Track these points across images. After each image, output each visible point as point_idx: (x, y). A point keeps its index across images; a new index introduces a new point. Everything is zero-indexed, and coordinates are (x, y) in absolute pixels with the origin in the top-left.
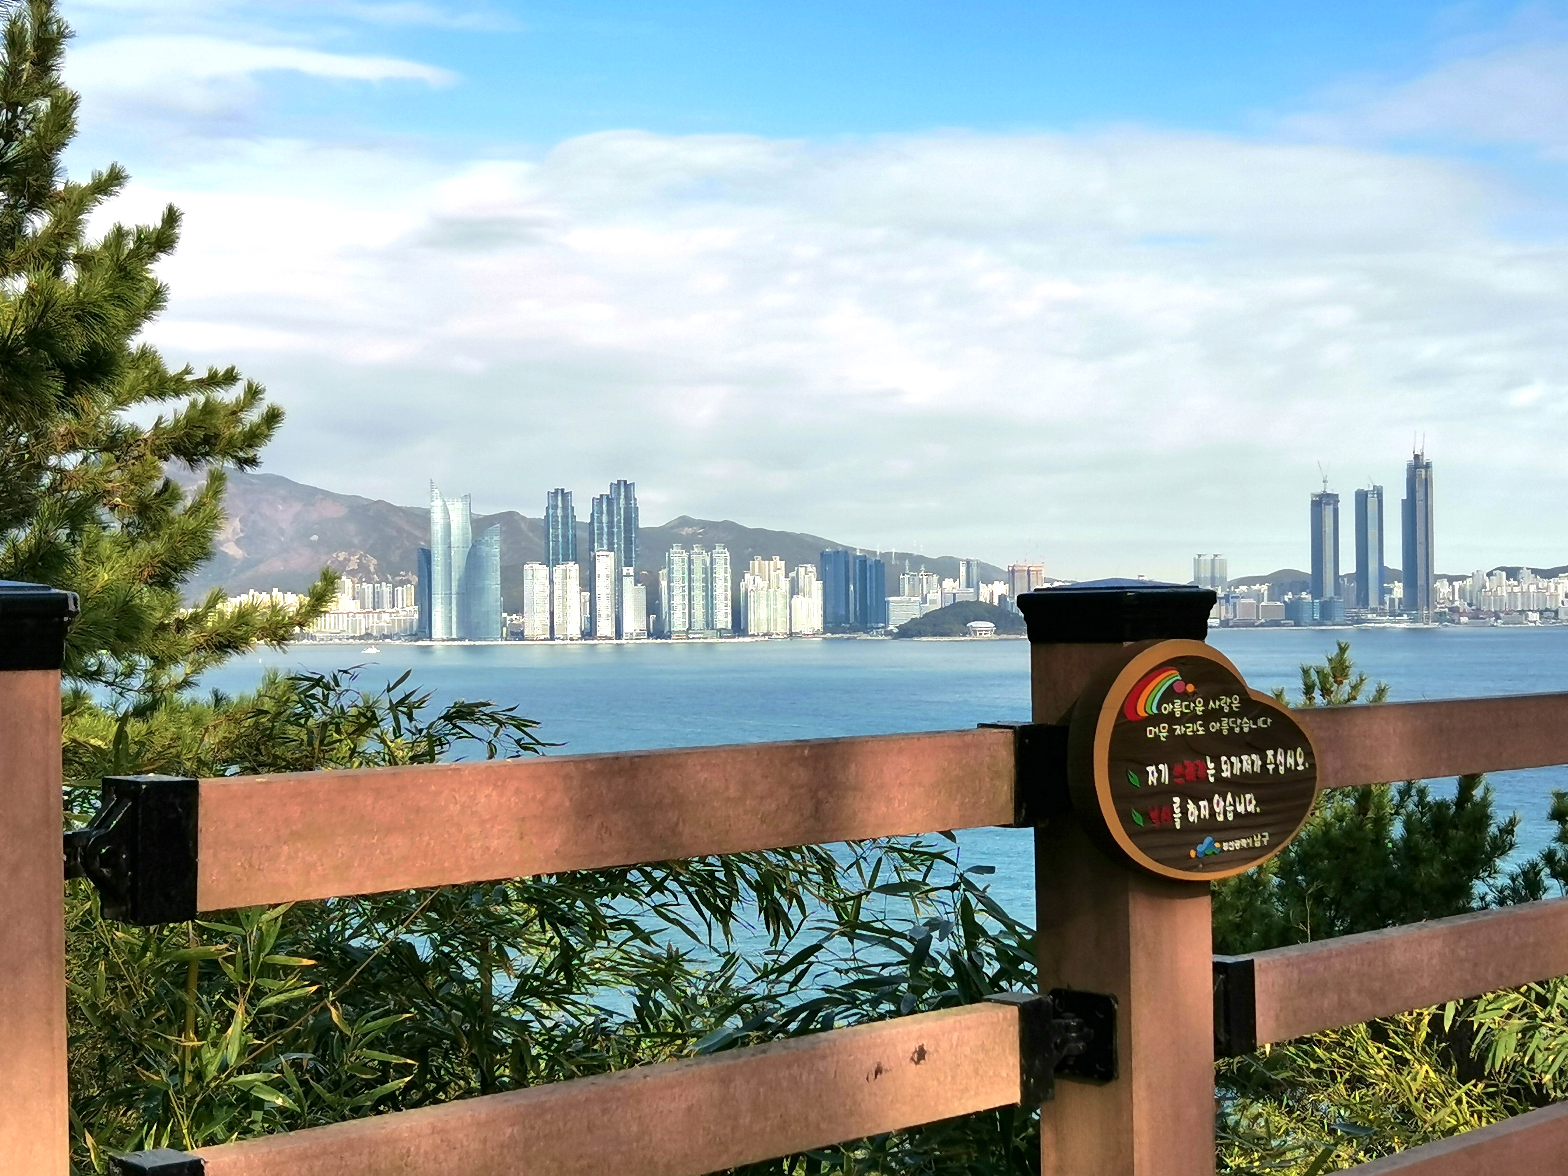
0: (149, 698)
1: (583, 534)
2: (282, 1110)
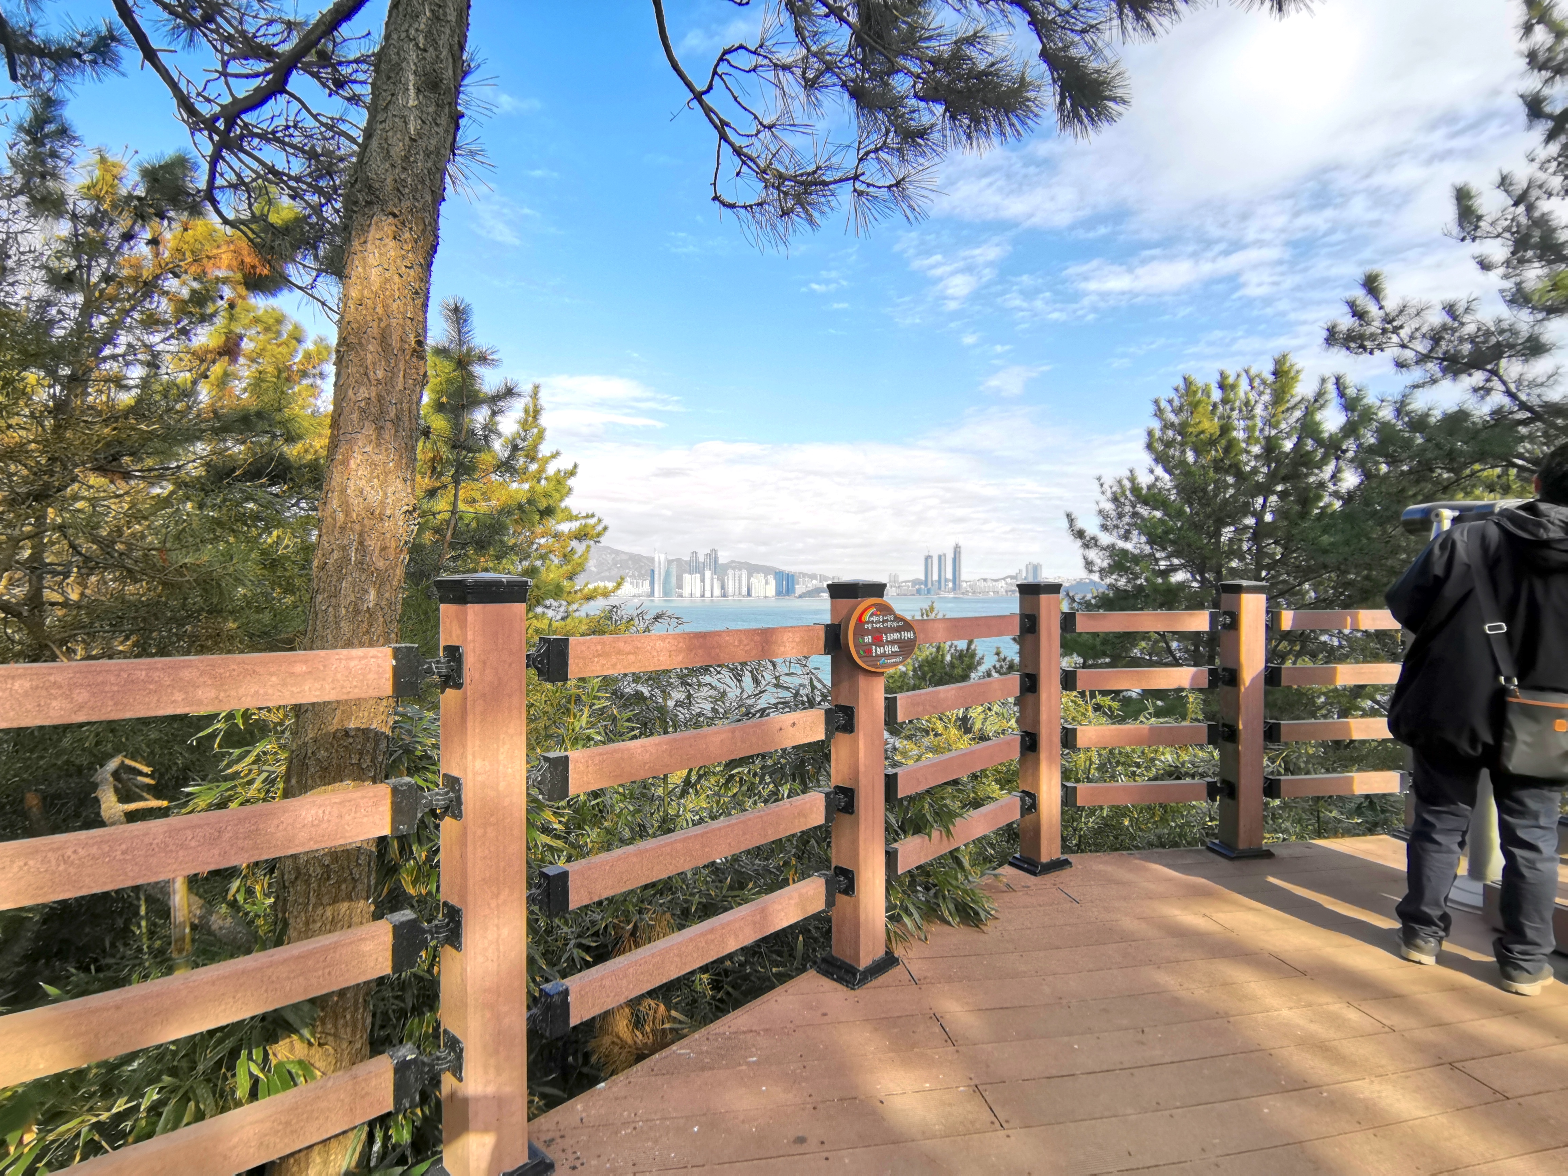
1: (701, 565)
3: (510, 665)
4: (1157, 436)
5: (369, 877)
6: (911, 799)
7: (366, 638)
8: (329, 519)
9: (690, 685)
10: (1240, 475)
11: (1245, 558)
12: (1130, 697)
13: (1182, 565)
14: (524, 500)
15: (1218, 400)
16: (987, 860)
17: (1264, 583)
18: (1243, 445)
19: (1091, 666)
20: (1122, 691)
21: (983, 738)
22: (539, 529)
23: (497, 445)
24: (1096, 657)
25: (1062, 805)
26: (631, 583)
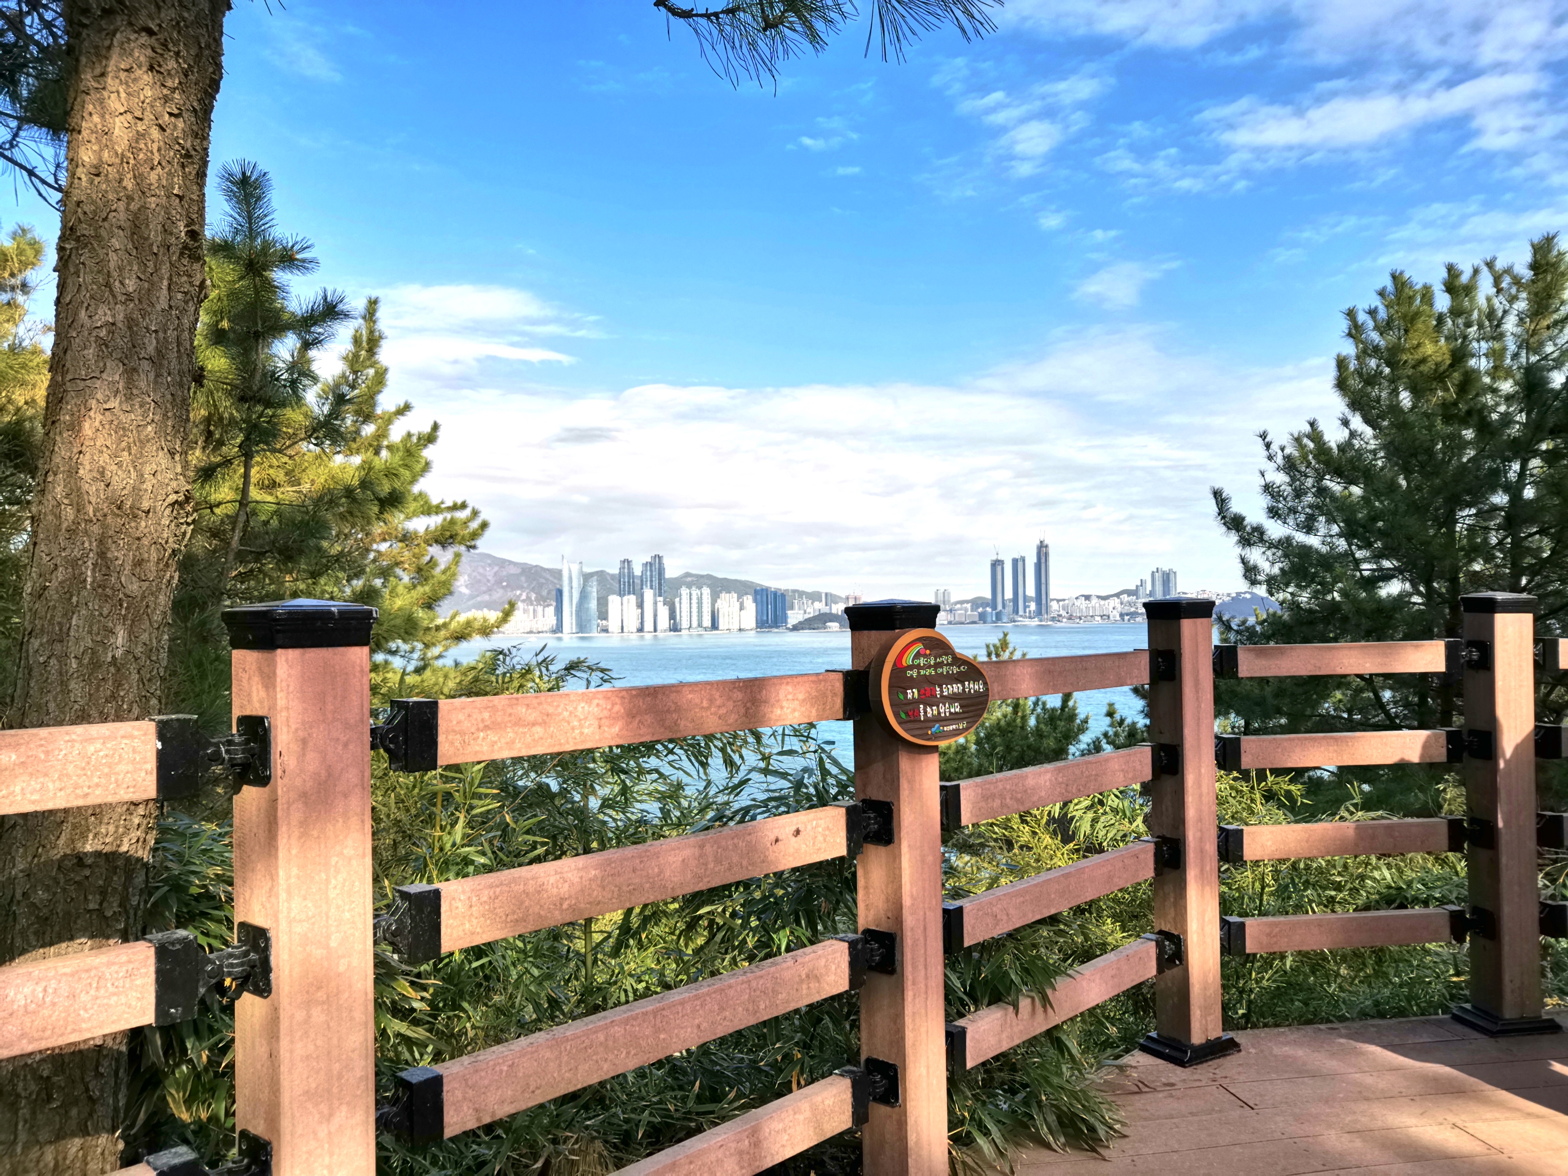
0: (422, 663)
1: (637, 581)
2: (484, 865)
3: (346, 745)
4: (1352, 367)
5: (115, 1095)
6: (984, 947)
7: (110, 708)
8: (50, 517)
9: (625, 772)
10: (1485, 428)
11: (1494, 557)
12: (1320, 778)
13: (1395, 569)
14: (355, 482)
15: (1445, 310)
16: (1108, 1044)
17: (1524, 595)
18: (1487, 380)
19: (1257, 732)
20: (1308, 769)
21: (1093, 848)
22: (378, 528)
23: (311, 396)
24: (1266, 715)
25: (1222, 954)
26: (525, 611)
